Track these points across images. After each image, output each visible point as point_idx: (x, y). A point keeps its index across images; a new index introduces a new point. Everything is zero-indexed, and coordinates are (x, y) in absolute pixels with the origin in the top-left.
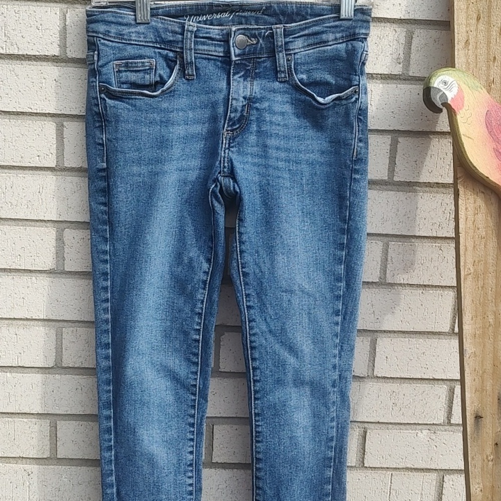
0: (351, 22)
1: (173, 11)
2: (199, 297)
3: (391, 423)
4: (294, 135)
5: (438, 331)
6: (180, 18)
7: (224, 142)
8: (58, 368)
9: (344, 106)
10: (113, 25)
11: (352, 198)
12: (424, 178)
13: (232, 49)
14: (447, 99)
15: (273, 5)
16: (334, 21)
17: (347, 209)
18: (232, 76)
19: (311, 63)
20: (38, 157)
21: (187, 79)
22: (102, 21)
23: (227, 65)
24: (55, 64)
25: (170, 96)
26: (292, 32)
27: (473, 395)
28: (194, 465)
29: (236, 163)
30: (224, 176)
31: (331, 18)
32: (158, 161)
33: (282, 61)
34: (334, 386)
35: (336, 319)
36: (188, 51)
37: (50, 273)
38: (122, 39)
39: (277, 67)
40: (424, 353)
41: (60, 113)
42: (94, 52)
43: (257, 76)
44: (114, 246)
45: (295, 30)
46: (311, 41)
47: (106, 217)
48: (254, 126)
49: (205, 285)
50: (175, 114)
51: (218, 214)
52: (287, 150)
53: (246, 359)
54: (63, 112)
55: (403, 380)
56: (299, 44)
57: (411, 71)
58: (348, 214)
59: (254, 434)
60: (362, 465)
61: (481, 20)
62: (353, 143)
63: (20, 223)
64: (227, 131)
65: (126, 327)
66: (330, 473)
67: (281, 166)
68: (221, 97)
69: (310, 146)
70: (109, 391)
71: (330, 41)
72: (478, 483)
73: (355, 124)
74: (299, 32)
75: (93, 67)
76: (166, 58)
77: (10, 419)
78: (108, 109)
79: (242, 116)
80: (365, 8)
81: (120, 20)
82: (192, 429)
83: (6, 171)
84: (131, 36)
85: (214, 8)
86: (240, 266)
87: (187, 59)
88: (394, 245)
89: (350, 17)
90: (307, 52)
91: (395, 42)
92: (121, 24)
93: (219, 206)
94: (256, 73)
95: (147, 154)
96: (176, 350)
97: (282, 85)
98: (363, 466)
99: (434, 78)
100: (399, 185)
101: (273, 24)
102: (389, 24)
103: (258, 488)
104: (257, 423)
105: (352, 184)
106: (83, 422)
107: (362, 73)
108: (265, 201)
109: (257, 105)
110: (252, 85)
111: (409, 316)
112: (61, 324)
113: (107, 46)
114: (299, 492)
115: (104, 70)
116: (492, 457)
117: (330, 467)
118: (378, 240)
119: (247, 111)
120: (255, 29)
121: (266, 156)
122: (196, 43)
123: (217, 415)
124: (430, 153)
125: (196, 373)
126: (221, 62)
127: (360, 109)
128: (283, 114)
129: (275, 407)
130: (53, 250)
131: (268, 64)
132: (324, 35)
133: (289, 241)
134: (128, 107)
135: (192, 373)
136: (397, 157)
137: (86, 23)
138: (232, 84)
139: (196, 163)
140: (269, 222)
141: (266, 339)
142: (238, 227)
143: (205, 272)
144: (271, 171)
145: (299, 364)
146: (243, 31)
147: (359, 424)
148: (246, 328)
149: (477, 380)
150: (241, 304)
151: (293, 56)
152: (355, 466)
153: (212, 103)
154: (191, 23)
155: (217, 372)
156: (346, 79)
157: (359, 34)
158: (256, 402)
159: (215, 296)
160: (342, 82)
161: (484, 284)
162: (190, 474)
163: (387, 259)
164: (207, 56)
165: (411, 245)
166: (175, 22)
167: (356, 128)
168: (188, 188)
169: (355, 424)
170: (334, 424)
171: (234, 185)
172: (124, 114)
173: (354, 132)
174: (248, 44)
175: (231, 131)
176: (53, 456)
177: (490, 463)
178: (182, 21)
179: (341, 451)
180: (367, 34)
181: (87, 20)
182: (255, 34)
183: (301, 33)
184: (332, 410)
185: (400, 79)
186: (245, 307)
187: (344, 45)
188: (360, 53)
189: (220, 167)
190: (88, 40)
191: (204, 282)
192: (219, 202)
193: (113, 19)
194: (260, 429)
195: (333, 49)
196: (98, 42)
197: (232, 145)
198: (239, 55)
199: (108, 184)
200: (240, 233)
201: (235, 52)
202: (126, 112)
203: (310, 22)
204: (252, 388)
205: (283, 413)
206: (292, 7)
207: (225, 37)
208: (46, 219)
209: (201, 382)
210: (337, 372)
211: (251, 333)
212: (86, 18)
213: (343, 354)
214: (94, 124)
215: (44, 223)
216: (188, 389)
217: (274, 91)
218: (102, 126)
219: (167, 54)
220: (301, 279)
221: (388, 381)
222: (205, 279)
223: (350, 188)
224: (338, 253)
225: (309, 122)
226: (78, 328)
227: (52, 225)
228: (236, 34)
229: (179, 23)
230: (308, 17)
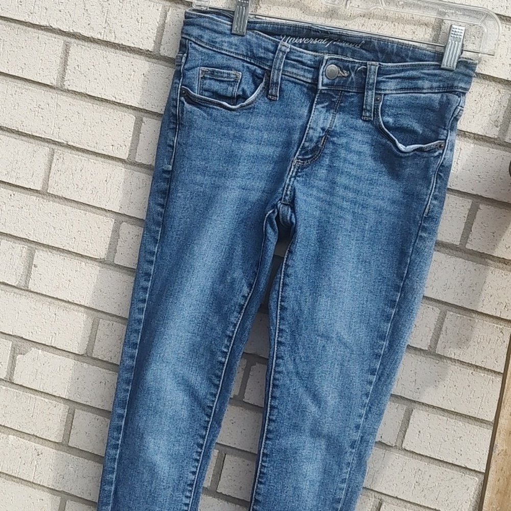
0: (451, 74)
1: (270, 27)
2: (233, 319)
3: (409, 502)
4: (366, 178)
5: (481, 418)
6: (277, 37)
7: (292, 169)
8: (86, 357)
9: (425, 159)
10: (207, 32)
11: (413, 256)
12: (498, 253)
13: (321, 77)
15: (373, 40)
16: (434, 69)
17: (406, 265)
18: (314, 105)
19: (401, 107)
20: (111, 147)
21: (270, 100)
22: (197, 25)
23: (312, 92)
24: (147, 59)
25: (249, 113)
26: (387, 72)
27: (494, 496)
28: (194, 486)
29: (298, 194)
30: (284, 204)
31: (431, 65)
32: (222, 175)
33: (369, 100)
34: (352, 446)
35: (370, 377)
36: (276, 71)
37: (100, 262)
38: (214, 46)
39: (363, 105)
40: (460, 437)
41: (142, 107)
42: (183, 54)
43: (341, 110)
45: (390, 71)
47: (161, 219)
48: (327, 160)
49: (242, 309)
50: (249, 131)
51: (270, 240)
52: (357, 192)
53: (267, 395)
54: (144, 107)
55: (432, 460)
56: (391, 85)
57: (508, 137)
58: (406, 272)
59: (258, 474)
62: (427, 199)
63: (82, 207)
64: (298, 159)
65: (156, 331)
67: (346, 207)
68: (299, 123)
69: (382, 193)
70: (126, 391)
71: (425, 89)
73: (433, 180)
74: (394, 74)
75: (179, 68)
76: (253, 74)
77: (32, 396)
78: (185, 113)
79: (316, 148)
80: (469, 61)
81: (215, 27)
82: (199, 450)
83: (80, 153)
84: (223, 45)
85: (312, 33)
86: (280, 298)
87: (273, 78)
88: (452, 315)
89: (452, 68)
90: (399, 95)
91: (497, 104)
92: (216, 31)
93: (272, 233)
94: (340, 106)
95: (214, 165)
96: (200, 367)
97: (365, 124)
100: (471, 254)
101: (369, 60)
102: (494, 83)
104: (263, 464)
105: (417, 241)
106: (99, 417)
107: (452, 128)
108: (320, 238)
109: (335, 139)
110: (334, 117)
111: (453, 395)
112: (99, 315)
113: (197, 50)
115: (189, 74)
118: (436, 307)
119: (323, 144)
120: (349, 61)
121: (331, 193)
122: (286, 64)
123: (232, 446)
125: (215, 396)
126: (308, 88)
127: (442, 165)
128: (359, 153)
129: (285, 452)
130: (108, 240)
131: (355, 100)
132: (420, 81)
133: (336, 285)
134: (204, 114)
135: (211, 394)
136: (474, 223)
138: (313, 112)
139: (260, 185)
140: (320, 260)
141: (291, 380)
142: (287, 258)
143: (244, 296)
144: (334, 209)
145: (320, 414)
146: (336, 61)
147: (377, 495)
148: (272, 364)
149: (501, 481)
150: (273, 337)
151: (383, 96)
153: (289, 129)
154: (286, 43)
155: (241, 401)
156: (433, 131)
157: (457, 87)
158: (267, 442)
160: (429, 134)
162: (188, 494)
163: (441, 329)
164: (294, 80)
165: (470, 320)
166: (269, 39)
167: (433, 184)
168: (247, 208)
169: (372, 492)
170: (345, 486)
171: (291, 215)
172: (199, 121)
173: (431, 188)
174: (339, 75)
176: (64, 443)
178: (277, 40)
180: (467, 89)
181: (184, 22)
182: (348, 66)
183: (397, 75)
184: (345, 471)
185: (495, 143)
186: (276, 341)
187: (439, 96)
188: (454, 107)
189: (282, 194)
190: (181, 42)
191: (241, 306)
192: (274, 230)
193: (207, 25)
194: (265, 470)
195: (426, 98)
196: (189, 45)
197: (300, 174)
198: (326, 85)
199: (170, 188)
200: (287, 266)
201: (322, 81)
202: (201, 120)
203: (408, 65)
204: (266, 428)
205: (293, 460)
206: (392, 46)
207: (317, 63)
208: (106, 208)
209: (218, 406)
210: (359, 433)
211: (277, 370)
212: (184, 19)
213: (370, 416)
214: (169, 125)
215: (104, 212)
216: (204, 410)
217: (355, 128)
218: (176, 129)
219: (255, 70)
220: (340, 328)
221: (416, 457)
222: (243, 304)
223: (414, 245)
224: (388, 309)
225: (385, 167)
226: (115, 323)
227: (112, 215)
228: (328, 63)
229: (274, 41)
230: (408, 60)
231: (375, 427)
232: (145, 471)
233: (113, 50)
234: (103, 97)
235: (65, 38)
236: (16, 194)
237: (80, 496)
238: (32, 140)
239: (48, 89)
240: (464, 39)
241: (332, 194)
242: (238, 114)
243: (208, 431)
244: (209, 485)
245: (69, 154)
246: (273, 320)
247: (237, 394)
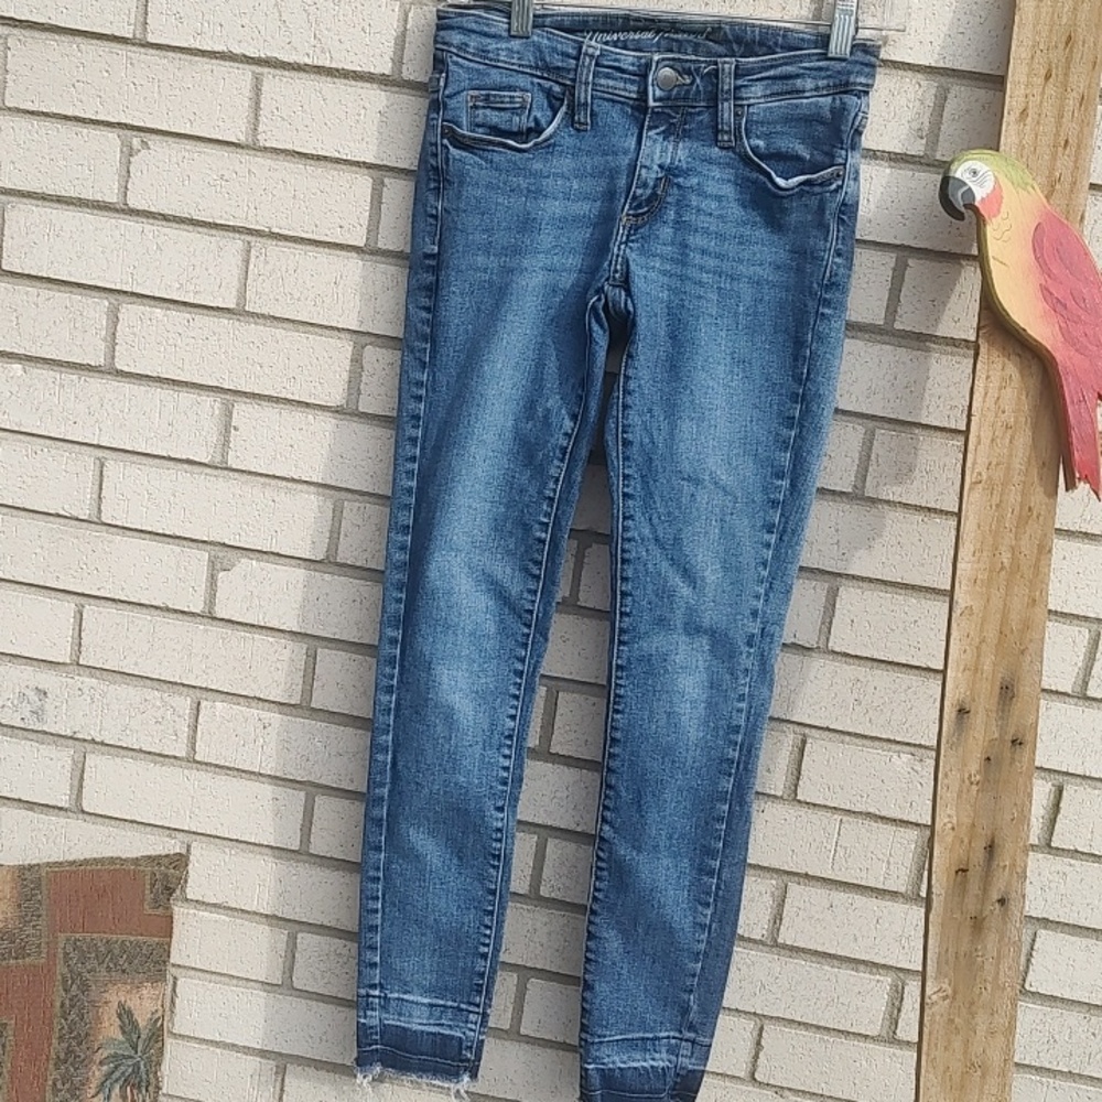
0: (844, 64)
1: (567, 23)
2: (553, 471)
3: (849, 734)
4: (733, 234)
6: (578, 34)
7: (621, 231)
8: (328, 563)
9: (818, 197)
10: (473, 36)
11: (815, 344)
12: (943, 330)
13: (650, 88)
14: (974, 199)
15: (723, 26)
16: (818, 60)
17: (805, 361)
18: (645, 131)
19: (774, 123)
20: (339, 229)
21: (578, 130)
22: (458, 28)
23: (640, 113)
24: (383, 87)
25: (547, 153)
26: (750, 72)
28: (515, 740)
29: (633, 267)
30: (613, 286)
31: (814, 54)
32: (516, 251)
33: (726, 115)
34: (749, 644)
35: (767, 537)
36: (583, 87)
37: (337, 412)
38: (485, 58)
39: (717, 124)
40: (916, 621)
41: (381, 163)
42: (441, 74)
43: (687, 134)
44: (434, 376)
45: (753, 69)
46: (777, 87)
47: (429, 330)
48: (672, 212)
49: (564, 454)
50: (550, 181)
51: (597, 343)
52: (719, 256)
53: (614, 578)
54: (385, 163)
55: (875, 664)
56: (758, 90)
58: (805, 371)
59: (612, 699)
60: (792, 797)
61: (1051, 80)
62: (826, 257)
63: (301, 328)
64: (628, 215)
65: (437, 501)
66: (728, 785)
67: (706, 281)
68: (625, 161)
69: (758, 255)
70: (399, 601)
71: (808, 91)
72: (949, 816)
73: (833, 226)
74: (760, 72)
75: (435, 96)
76: (549, 93)
77: (248, 635)
78: (451, 161)
79: (654, 194)
80: (869, 43)
81: (486, 29)
82: (518, 681)
83: (291, 245)
84: (498, 55)
85: (632, 23)
86: (620, 428)
87: (579, 98)
88: (883, 434)
89: (843, 56)
90: (769, 105)
91: (917, 103)
92: (486, 35)
93: (601, 332)
94: (684, 130)
95: (502, 238)
96: (509, 552)
97: (724, 152)
98: (795, 799)
99: (956, 163)
100: (903, 337)
101: (720, 56)
102: (910, 72)
103: (609, 787)
104: (618, 682)
105: (818, 322)
106: (357, 656)
107: (854, 147)
108: (673, 332)
109: (681, 180)
110: (676, 147)
111: (897, 556)
112: (344, 495)
113: (461, 66)
114: (674, 804)
115: (452, 103)
116: (978, 777)
117: (730, 775)
118: (859, 424)
119: (664, 188)
120: (691, 61)
121: (683, 262)
122: (596, 74)
123: (566, 677)
124: (958, 288)
125: (535, 592)
126: (632, 107)
127: (844, 204)
128: (719, 198)
129: (649, 660)
130: (345, 376)
131: (705, 117)
132: (799, 81)
133: (703, 400)
134: (481, 162)
135: (529, 591)
136: (903, 290)
137: (435, 28)
138: (643, 143)
139: (574, 261)
140: (675, 367)
141: (647, 550)
142: (625, 367)
143: (566, 434)
144: (689, 287)
145: (696, 598)
146: (671, 63)
147: (797, 729)
149: (969, 651)
150: (615, 488)
151: (746, 108)
152: (782, 797)
153: (610, 171)
154: (593, 43)
155: (574, 605)
156: (826, 154)
157: (855, 84)
158: (621, 648)
159: (578, 476)
160: (819, 158)
161: (1001, 501)
162: (507, 752)
163: (869, 457)
164: (610, 96)
165: (912, 438)
166: (568, 39)
167: (833, 233)
168: (558, 300)
169: (789, 725)
170: (743, 705)
171: (626, 301)
172: (474, 172)
173: (830, 239)
174: (678, 83)
175: (633, 216)
176: (304, 704)
177: (975, 788)
178: (581, 39)
179: (749, 751)
180: (870, 86)
181: (437, 25)
182: (690, 68)
183: (763, 75)
184: (743, 682)
185: (921, 164)
187: (829, 99)
188: (853, 115)
189: (610, 271)
190: (435, 56)
191: (564, 450)
192: (602, 326)
193: (474, 26)
194: (622, 692)
195: (811, 103)
196: (449, 59)
197: (633, 238)
198: (660, 99)
199: (437, 280)
200: (627, 378)
201: (654, 95)
202: (476, 170)
203: (780, 58)
204: (617, 625)
205: (662, 671)
206: (753, 32)
207: (643, 69)
208: (340, 326)
209: (541, 609)
210: (759, 624)
211: (625, 536)
212: (436, 21)
213: (771, 595)
214: (427, 184)
215: (336, 333)
216: (520, 617)
217: (710, 161)
218: (439, 188)
219: (551, 87)
220: (715, 464)
221: (851, 661)
222: (565, 445)
223: (813, 329)
224: (785, 431)
225: (760, 215)
226: (368, 505)
227: (348, 336)
228: (660, 66)
229: (575, 41)
230: (779, 50)
231: (782, 612)
232: (437, 721)
233: (329, 79)
234: (320, 153)
235: (254, 68)
236: (197, 317)
237: (334, 785)
238: (214, 232)
239: (232, 149)
240: (860, 11)
241: (684, 264)
242: (531, 156)
243: (529, 649)
244: (537, 742)
245: (275, 249)
246: (612, 462)
247: (567, 594)
